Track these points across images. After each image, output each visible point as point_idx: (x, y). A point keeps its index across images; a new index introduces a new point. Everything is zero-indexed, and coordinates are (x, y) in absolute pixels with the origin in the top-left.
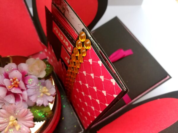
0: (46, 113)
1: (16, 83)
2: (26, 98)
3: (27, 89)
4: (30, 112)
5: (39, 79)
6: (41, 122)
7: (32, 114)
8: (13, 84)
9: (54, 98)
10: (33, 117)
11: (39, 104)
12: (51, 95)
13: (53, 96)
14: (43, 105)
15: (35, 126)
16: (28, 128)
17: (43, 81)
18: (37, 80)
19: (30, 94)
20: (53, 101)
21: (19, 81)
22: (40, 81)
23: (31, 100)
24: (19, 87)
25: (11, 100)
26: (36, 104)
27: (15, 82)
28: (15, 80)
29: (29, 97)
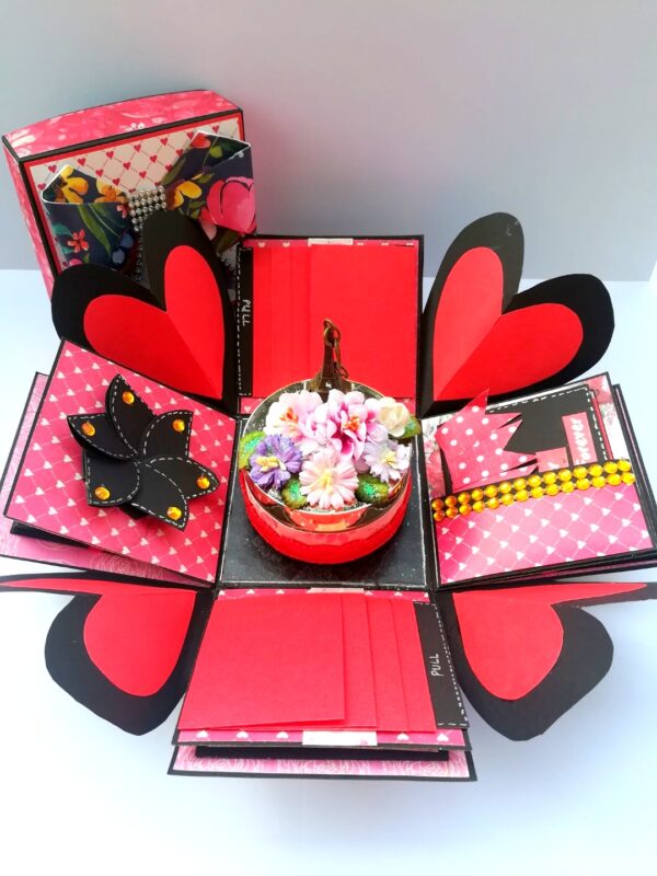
0: (378, 492)
1: (355, 425)
2: (360, 452)
3: (366, 441)
4: (356, 477)
5: (391, 437)
7: (357, 481)
8: (350, 422)
9: (402, 477)
10: (357, 486)
11: (374, 473)
12: (398, 470)
13: (401, 475)
14: (379, 477)
16: (343, 500)
17: (395, 443)
18: (387, 437)
19: (367, 451)
20: (398, 481)
21: (361, 423)
22: (391, 441)
23: (365, 461)
24: (355, 432)
25: (338, 444)
26: (370, 469)
27: (354, 421)
28: (355, 418)
29: (364, 454)
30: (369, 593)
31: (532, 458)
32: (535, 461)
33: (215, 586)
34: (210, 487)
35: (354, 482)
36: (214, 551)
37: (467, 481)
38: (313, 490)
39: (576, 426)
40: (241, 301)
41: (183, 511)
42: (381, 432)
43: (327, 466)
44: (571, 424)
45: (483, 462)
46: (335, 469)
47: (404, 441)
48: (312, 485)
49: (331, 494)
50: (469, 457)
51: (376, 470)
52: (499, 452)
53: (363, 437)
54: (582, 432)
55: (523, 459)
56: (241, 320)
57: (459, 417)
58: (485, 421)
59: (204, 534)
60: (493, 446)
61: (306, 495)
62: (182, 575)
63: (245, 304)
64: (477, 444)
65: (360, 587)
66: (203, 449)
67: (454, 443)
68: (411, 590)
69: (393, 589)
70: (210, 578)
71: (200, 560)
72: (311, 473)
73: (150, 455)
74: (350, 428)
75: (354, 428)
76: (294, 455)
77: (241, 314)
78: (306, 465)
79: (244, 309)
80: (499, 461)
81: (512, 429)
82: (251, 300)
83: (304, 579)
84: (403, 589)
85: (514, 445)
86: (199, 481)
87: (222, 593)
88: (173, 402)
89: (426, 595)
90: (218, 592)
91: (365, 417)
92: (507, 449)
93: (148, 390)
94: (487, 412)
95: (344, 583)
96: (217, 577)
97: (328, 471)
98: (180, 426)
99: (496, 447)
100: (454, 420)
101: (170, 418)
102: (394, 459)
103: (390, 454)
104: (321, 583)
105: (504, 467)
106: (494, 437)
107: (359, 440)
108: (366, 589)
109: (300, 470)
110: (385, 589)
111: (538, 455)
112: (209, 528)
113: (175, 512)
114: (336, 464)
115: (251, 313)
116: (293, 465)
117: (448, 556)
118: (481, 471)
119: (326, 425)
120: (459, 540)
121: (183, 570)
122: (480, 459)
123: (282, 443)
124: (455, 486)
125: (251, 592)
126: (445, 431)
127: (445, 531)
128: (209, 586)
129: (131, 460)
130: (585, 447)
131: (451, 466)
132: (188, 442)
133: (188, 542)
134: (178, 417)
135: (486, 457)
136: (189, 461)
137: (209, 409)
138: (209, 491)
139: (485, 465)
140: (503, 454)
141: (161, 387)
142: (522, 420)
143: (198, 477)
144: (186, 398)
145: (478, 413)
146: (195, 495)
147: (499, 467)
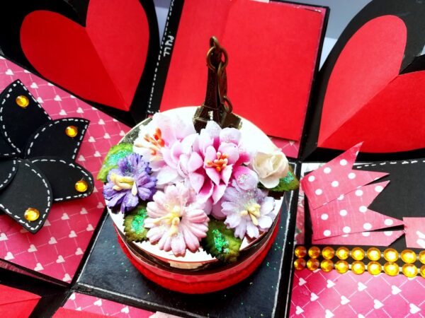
0: (228, 246)
1: (221, 165)
2: (217, 198)
3: (230, 185)
4: (207, 224)
5: (260, 186)
6: (210, 255)
7: (207, 229)
8: (216, 161)
9: (260, 236)
10: (204, 234)
11: (228, 224)
12: (258, 227)
13: (260, 232)
14: (233, 230)
15: (197, 252)
16: (185, 246)
17: (263, 194)
18: (255, 186)
19: (227, 197)
20: (254, 238)
21: (228, 165)
22: (259, 190)
23: (222, 208)
24: (220, 173)
25: (197, 182)
26: (225, 219)
27: (221, 160)
28: (223, 157)
29: (223, 199)
31: (398, 223)
32: (401, 227)
33: (70, 287)
34: (87, 191)
35: (202, 230)
36: (79, 252)
37: (327, 233)
38: (157, 225)
40: (166, 36)
41: (42, 214)
42: (249, 178)
43: (179, 203)
45: (346, 217)
46: (187, 209)
47: (275, 194)
48: (157, 220)
49: (174, 235)
50: (333, 209)
51: (232, 221)
52: (363, 209)
53: (227, 180)
55: (389, 222)
56: (163, 52)
57: (327, 169)
58: (352, 175)
59: (73, 235)
60: (357, 202)
61: (148, 229)
63: (169, 39)
64: (341, 198)
66: (97, 154)
67: (319, 192)
70: (67, 278)
71: (60, 260)
72: (160, 206)
74: (214, 167)
75: (219, 168)
76: (148, 181)
78: (158, 196)
79: (168, 43)
80: (363, 219)
81: (379, 188)
82: (175, 37)
85: (378, 205)
86: (77, 184)
87: (73, 297)
88: (80, 111)
90: (71, 294)
91: (237, 158)
92: (371, 207)
93: (58, 98)
94: (355, 168)
96: (75, 278)
97: (178, 209)
99: (360, 205)
100: (321, 169)
101: (64, 124)
102: (257, 213)
103: (254, 206)
104: (168, 308)
105: (368, 226)
106: (359, 193)
107: (222, 182)
109: (150, 199)
111: (406, 221)
112: (80, 229)
113: (32, 215)
114: (188, 204)
115: (172, 47)
116: (145, 192)
117: (299, 311)
118: (343, 226)
119: (189, 156)
120: (314, 297)
121: (39, 268)
122: (343, 213)
123: (139, 165)
124: (316, 236)
126: (311, 179)
127: (302, 282)
128: (63, 287)
131: (313, 215)
132: (79, 148)
134: (72, 124)
135: (349, 212)
136: (71, 165)
137: (115, 120)
138: (85, 195)
139: (347, 220)
140: (366, 212)
141: (72, 97)
142: (389, 181)
143: (78, 180)
144: (94, 109)
145: (346, 166)
146: (69, 197)
147: (362, 226)
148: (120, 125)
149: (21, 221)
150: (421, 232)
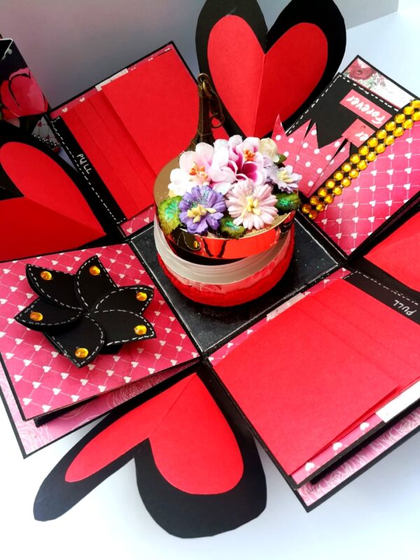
18: (273, 162)
30: (307, 293)
31: (342, 140)
32: (346, 141)
33: (203, 357)
34: (148, 297)
36: (183, 336)
37: (311, 184)
39: (353, 101)
40: (76, 158)
41: (145, 324)
42: (268, 159)
44: (349, 103)
45: (312, 165)
52: (317, 151)
54: (360, 102)
55: (337, 144)
56: (85, 171)
58: (291, 140)
59: (168, 330)
60: (310, 151)
62: (177, 367)
63: (80, 158)
64: (298, 158)
65: (297, 293)
66: (122, 276)
68: (331, 273)
69: (319, 280)
70: (195, 355)
71: (179, 349)
73: (92, 305)
74: (248, 160)
77: (82, 166)
79: (81, 162)
80: (322, 156)
81: (314, 132)
82: (82, 152)
83: (257, 313)
84: (325, 276)
85: (323, 141)
86: (138, 297)
87: (211, 359)
88: (77, 259)
89: (344, 270)
90: (208, 360)
91: (253, 149)
92: (320, 146)
93: (55, 263)
94: (288, 135)
95: (285, 298)
96: (199, 351)
98: (96, 270)
99: (313, 151)
101: (85, 270)
102: (286, 176)
103: (282, 174)
104: (270, 308)
105: (329, 158)
106: (305, 145)
108: (302, 291)
110: (314, 284)
111: (345, 135)
112: (168, 324)
113: (140, 329)
115: (88, 162)
117: (339, 236)
118: (316, 172)
120: (339, 221)
121: (174, 363)
122: (308, 164)
125: (230, 345)
127: (325, 221)
128: (198, 361)
129: (82, 317)
130: (370, 109)
132: (110, 277)
133: (163, 343)
134: (90, 266)
135: (311, 161)
136: (120, 290)
137: (104, 247)
138: (150, 299)
139: (314, 166)
140: (321, 151)
141: (61, 254)
142: (315, 124)
143: (135, 295)
144: (83, 251)
145: (281, 139)
146: (143, 309)
147: (325, 160)
148: (111, 248)
149: (140, 338)
150: (358, 133)
